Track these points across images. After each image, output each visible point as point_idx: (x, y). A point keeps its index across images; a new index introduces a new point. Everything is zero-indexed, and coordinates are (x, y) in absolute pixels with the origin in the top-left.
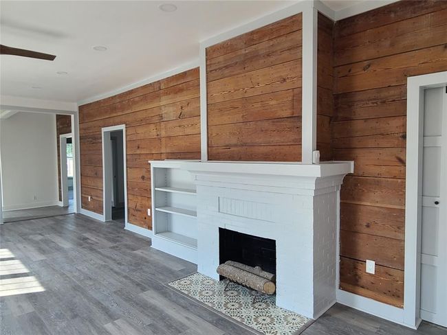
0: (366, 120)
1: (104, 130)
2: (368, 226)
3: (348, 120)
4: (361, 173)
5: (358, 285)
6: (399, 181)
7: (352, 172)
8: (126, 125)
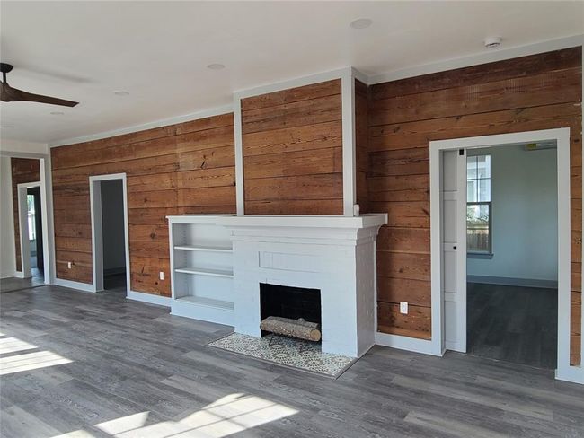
0: (397, 176)
1: (92, 179)
2: (401, 271)
3: (382, 176)
4: (394, 224)
5: (393, 326)
6: (425, 230)
7: (386, 223)
8: (127, 173)
